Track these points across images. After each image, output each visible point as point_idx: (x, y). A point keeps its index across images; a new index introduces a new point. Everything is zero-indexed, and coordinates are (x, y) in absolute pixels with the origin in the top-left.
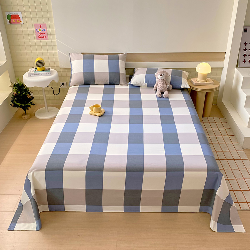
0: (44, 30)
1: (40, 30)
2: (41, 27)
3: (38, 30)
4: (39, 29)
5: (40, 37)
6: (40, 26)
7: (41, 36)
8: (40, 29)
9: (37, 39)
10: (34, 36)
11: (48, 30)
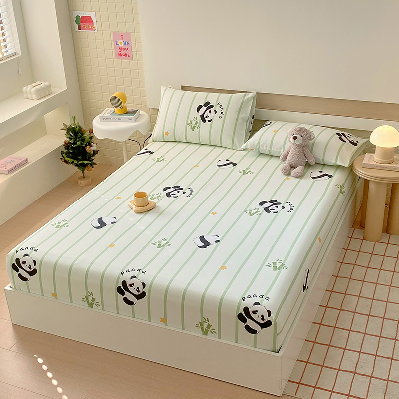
0: (127, 43)
2: (122, 39)
3: (119, 44)
5: (120, 55)
6: (122, 36)
7: (123, 52)
8: (121, 41)
9: (116, 58)
10: (112, 52)
11: (133, 44)
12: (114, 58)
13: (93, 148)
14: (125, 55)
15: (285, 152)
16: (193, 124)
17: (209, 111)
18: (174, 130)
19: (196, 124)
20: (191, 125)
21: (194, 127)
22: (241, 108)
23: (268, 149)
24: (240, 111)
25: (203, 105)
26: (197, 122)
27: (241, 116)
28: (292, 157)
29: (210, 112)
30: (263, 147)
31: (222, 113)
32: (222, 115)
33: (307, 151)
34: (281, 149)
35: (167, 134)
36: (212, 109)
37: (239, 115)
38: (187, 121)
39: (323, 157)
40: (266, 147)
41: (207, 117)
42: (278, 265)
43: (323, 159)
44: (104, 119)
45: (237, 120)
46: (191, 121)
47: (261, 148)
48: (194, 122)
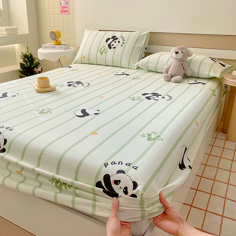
0: (67, 3)
1: (63, 4)
3: (62, 4)
4: (62, 2)
5: (62, 11)
7: (64, 9)
8: (64, 2)
9: (60, 14)
10: (58, 10)
11: (70, 3)
12: (59, 14)
14: (66, 11)
15: (168, 66)
18: (89, 55)
20: (101, 51)
21: (103, 52)
22: (137, 40)
23: (154, 65)
24: (136, 42)
26: (105, 49)
27: (137, 45)
28: (173, 69)
29: (115, 42)
30: (151, 64)
31: (123, 43)
33: (186, 65)
34: (164, 65)
35: (84, 57)
36: (117, 41)
37: (135, 44)
38: (98, 48)
39: (199, 70)
40: (153, 65)
41: (112, 45)
42: (153, 136)
43: (198, 72)
44: (45, 47)
45: (134, 48)
46: (101, 48)
47: (149, 65)
48: (103, 49)
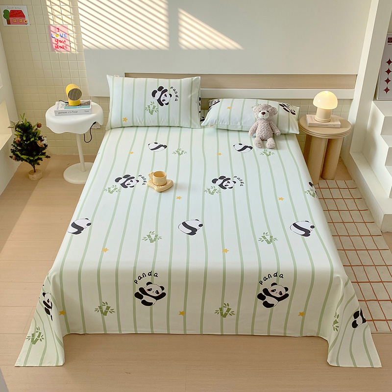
6: (58, 28)
12: (50, 51)
13: (44, 142)
14: (62, 47)
16: (151, 109)
17: (164, 95)
18: (133, 116)
19: (154, 108)
20: (149, 110)
21: (153, 111)
23: (226, 124)
25: (157, 90)
26: (154, 107)
29: (166, 95)
31: (177, 96)
32: (177, 98)
35: (125, 119)
36: (167, 93)
38: (145, 105)
41: (163, 101)
44: (59, 113)
46: (149, 106)
48: (151, 107)
